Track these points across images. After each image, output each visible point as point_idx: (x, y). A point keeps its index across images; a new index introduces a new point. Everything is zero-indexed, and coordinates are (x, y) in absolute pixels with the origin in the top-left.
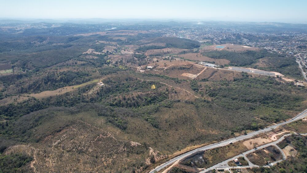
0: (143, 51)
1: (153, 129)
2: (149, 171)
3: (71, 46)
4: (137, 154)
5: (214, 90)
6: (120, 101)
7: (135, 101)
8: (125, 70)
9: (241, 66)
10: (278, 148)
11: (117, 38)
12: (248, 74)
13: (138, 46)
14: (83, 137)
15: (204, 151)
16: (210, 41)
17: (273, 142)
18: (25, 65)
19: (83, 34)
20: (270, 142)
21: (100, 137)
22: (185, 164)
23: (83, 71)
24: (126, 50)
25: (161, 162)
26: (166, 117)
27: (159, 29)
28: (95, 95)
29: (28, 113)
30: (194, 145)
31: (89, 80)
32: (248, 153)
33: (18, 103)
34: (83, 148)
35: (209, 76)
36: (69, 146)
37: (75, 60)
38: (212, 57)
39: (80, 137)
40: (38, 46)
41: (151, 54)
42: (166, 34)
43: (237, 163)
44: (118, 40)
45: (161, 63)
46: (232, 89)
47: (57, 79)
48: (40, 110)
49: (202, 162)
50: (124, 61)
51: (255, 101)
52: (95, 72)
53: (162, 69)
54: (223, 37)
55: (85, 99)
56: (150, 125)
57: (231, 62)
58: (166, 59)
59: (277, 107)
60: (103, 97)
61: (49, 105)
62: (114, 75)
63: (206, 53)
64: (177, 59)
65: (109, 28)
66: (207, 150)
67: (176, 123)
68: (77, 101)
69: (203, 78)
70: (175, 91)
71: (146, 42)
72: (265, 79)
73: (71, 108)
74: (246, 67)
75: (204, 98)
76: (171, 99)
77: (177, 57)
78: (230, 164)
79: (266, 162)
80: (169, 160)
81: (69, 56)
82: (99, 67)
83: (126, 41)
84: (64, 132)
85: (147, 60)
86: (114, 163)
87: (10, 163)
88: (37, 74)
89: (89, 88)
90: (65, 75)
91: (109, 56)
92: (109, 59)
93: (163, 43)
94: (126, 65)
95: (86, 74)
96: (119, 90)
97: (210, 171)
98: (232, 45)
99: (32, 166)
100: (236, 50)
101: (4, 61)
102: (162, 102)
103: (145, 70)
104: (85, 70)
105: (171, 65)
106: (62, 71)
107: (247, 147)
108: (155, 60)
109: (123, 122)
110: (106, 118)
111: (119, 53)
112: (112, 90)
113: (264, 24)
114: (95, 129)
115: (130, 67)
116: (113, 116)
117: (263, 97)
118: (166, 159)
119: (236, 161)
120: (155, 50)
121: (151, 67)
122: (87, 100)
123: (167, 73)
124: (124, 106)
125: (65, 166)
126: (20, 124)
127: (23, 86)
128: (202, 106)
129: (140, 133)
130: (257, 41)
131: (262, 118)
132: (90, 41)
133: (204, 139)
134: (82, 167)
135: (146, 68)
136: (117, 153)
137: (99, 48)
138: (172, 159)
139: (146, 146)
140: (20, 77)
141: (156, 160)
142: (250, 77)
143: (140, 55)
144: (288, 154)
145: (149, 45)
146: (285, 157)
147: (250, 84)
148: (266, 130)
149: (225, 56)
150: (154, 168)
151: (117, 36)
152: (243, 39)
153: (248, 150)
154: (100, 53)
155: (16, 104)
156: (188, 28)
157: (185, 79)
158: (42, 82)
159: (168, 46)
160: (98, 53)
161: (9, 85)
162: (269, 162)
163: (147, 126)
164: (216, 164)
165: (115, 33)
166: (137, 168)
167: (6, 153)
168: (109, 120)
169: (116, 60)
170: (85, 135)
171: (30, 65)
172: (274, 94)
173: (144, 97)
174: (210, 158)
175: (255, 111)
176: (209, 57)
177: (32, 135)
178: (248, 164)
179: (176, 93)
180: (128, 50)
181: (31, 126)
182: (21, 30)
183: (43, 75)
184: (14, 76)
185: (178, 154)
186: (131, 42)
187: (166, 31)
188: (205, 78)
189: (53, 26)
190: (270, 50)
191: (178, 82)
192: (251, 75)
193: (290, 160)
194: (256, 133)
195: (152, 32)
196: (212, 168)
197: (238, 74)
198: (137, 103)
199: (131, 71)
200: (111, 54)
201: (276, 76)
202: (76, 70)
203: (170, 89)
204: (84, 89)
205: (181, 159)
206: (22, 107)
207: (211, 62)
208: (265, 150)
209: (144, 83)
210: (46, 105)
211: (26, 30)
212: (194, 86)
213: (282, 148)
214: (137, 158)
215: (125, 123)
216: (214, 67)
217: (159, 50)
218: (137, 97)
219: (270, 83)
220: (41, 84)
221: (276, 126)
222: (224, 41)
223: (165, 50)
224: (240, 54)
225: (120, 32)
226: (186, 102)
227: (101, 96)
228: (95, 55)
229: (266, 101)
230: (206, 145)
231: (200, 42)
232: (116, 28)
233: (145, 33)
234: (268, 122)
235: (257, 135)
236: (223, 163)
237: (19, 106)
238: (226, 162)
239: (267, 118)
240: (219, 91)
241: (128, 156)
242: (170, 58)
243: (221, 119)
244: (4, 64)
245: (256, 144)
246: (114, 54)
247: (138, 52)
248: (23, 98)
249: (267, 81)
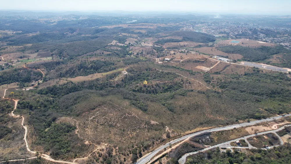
0: (161, 44)
1: (169, 112)
2: (165, 143)
3: (97, 37)
4: (156, 130)
5: (225, 83)
6: (141, 88)
7: (154, 88)
8: (145, 61)
9: (253, 61)
10: (277, 135)
11: (138, 31)
12: (260, 69)
13: (156, 39)
14: (112, 115)
15: (211, 132)
16: (225, 35)
17: (273, 130)
18: (61, 53)
19: (107, 26)
20: (270, 130)
21: (126, 116)
22: (194, 141)
23: (110, 61)
24: (146, 42)
25: (175, 138)
26: (181, 103)
27: (176, 23)
28: (120, 82)
29: (68, 93)
30: (203, 127)
31: (115, 69)
32: (248, 137)
33: (60, 85)
34: (113, 123)
35: (221, 69)
36: (102, 120)
37: (102, 50)
38: (227, 52)
39: (110, 115)
40: (69, 37)
41: (168, 47)
42: (183, 27)
43: (238, 144)
44: (139, 33)
45: (178, 56)
46: (242, 82)
47: (88, 67)
48: (76, 92)
49: (208, 140)
50: (144, 53)
51: (263, 94)
52: (120, 62)
53: (178, 62)
54: (239, 32)
55: (112, 84)
56: (167, 109)
57: (244, 57)
58: (182, 52)
59: (283, 101)
60: (127, 84)
61: (83, 88)
62: (136, 65)
63: (220, 47)
64: (193, 53)
65: (130, 21)
66: (213, 132)
67: (189, 108)
68: (105, 86)
69: (216, 71)
70: (189, 82)
71: (164, 35)
72: (276, 75)
73: (101, 91)
74: (259, 63)
75: (215, 89)
76: (185, 88)
77: (193, 50)
78: (232, 144)
79: (264, 145)
80: (181, 137)
81: (97, 47)
82: (122, 57)
83: (146, 34)
84: (97, 110)
85: (165, 52)
86: (137, 136)
87: (61, 129)
88: (71, 61)
89: (115, 75)
90: (95, 63)
91: (131, 48)
92: (131, 50)
93: (180, 37)
94: (146, 56)
95: (112, 63)
96: (140, 79)
97: (214, 148)
98: (248, 40)
99: (76, 133)
100: (250, 46)
101: (45, 50)
102: (178, 91)
103: (163, 61)
104: (111, 59)
105: (186, 58)
106: (92, 60)
107: (249, 132)
108: (172, 52)
109: (144, 105)
110: (130, 101)
111: (140, 45)
112: (135, 78)
113: (286, 18)
114: (122, 109)
115: (150, 59)
116: (136, 100)
117: (270, 92)
118: (179, 135)
119: (237, 143)
120: (172, 43)
121: (168, 59)
122: (114, 85)
123: (183, 65)
124: (145, 92)
125: (100, 135)
126: (63, 102)
127: (61, 71)
128: (213, 96)
129: (158, 115)
130: (275, 36)
131: (266, 110)
132: (114, 33)
133: (212, 123)
134: (113, 137)
135: (164, 60)
136: (139, 129)
137: (122, 40)
138: (183, 136)
139: (163, 125)
140: (58, 63)
141: (171, 135)
142: (261, 72)
143: (158, 47)
144: (286, 141)
145: (167, 38)
146: (282, 143)
147: (260, 79)
148: (268, 120)
149: (239, 52)
150: (169, 142)
151: (138, 29)
152: (260, 34)
153: (249, 135)
154: (123, 45)
155: (58, 86)
156: (205, 22)
157: (199, 71)
158: (76, 68)
159: (184, 40)
160: (121, 44)
161: (50, 70)
162: (266, 145)
163: (164, 109)
164: (220, 143)
165: (136, 26)
166: (156, 140)
167: (57, 122)
168: (132, 102)
169: (137, 51)
170: (114, 113)
171: (65, 54)
172: (282, 89)
173: (161, 86)
174: (216, 138)
175: (260, 103)
176: (224, 51)
177: (73, 110)
178: (247, 146)
179: (190, 83)
180: (148, 42)
181: (72, 103)
182: (54, 22)
183: (77, 63)
184: (54, 62)
185: (189, 133)
186: (150, 35)
187: (183, 25)
188: (218, 71)
189: (81, 18)
190: (286, 46)
191: (192, 74)
192: (262, 71)
193: (286, 146)
194: (258, 122)
195: (170, 25)
196: (216, 146)
197: (250, 69)
198: (156, 90)
199: (150, 62)
200: (132, 45)
201: (288, 73)
202: (103, 60)
203: (185, 80)
204: (111, 76)
205: (191, 137)
206: (62, 89)
207: (225, 56)
208: (264, 136)
209: (162, 73)
210: (80, 88)
211: (59, 22)
212: (207, 78)
213: (281, 136)
214: (155, 133)
215: (146, 106)
216: (227, 61)
217: (176, 43)
218: (155, 85)
219: (281, 79)
220: (75, 70)
221: (278, 117)
222: (239, 36)
223: (182, 44)
224: (255, 49)
225: (140, 25)
226: (199, 92)
227: (125, 83)
228: (118, 46)
229: (273, 95)
230: (213, 128)
231: (216, 36)
232: (136, 21)
233: (163, 26)
234: (271, 113)
235: (259, 123)
236: (226, 143)
237: (60, 87)
238: (229, 142)
239: (271, 110)
240: (229, 84)
241: (148, 132)
242: (186, 51)
243: (228, 108)
244: (45, 52)
245: (258, 130)
246: (135, 46)
247: (157, 45)
248: (63, 81)
249: (277, 77)
